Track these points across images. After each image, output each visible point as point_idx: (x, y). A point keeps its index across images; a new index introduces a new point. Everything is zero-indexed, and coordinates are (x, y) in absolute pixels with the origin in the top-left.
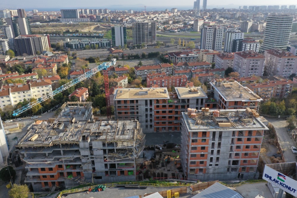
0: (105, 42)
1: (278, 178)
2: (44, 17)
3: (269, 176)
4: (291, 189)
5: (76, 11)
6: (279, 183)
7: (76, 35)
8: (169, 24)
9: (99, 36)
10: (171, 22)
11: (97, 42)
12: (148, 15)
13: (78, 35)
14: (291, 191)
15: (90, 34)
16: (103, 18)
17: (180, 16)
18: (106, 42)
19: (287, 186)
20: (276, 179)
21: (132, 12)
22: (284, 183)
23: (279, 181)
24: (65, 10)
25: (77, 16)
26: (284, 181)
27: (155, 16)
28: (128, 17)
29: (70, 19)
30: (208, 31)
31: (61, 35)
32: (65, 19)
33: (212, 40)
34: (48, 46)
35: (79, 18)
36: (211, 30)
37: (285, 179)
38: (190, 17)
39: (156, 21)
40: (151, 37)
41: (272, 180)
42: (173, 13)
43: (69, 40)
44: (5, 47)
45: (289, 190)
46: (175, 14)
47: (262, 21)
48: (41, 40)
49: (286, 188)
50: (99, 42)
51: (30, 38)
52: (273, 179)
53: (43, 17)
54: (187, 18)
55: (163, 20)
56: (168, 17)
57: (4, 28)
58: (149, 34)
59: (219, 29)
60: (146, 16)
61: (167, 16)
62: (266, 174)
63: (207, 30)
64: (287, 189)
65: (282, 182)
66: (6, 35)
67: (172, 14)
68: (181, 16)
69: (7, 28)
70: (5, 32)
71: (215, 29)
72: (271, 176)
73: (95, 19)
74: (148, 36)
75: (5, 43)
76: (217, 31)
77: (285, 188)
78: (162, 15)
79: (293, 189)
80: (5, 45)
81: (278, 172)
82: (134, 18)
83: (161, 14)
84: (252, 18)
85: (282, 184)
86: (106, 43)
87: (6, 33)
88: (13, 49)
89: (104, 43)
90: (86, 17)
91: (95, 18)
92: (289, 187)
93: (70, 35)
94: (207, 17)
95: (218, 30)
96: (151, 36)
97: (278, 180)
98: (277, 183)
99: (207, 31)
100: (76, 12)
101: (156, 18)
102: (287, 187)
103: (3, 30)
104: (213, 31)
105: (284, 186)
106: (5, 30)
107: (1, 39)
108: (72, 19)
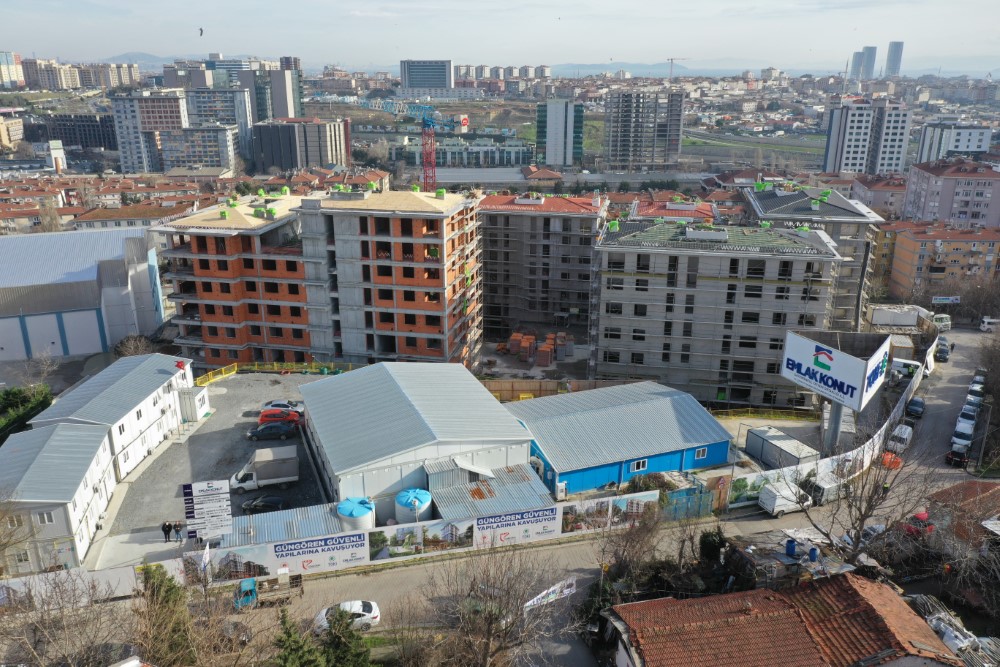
0: (513, 150)
1: (817, 362)
2: (353, 82)
3: (796, 363)
4: (845, 390)
5: (447, 65)
6: (818, 376)
8: (740, 111)
9: (499, 135)
10: (749, 107)
11: (490, 148)
12: (674, 85)
15: (475, 130)
16: (528, 89)
17: (787, 91)
18: (516, 149)
19: (836, 380)
20: (812, 367)
22: (828, 373)
23: (817, 372)
24: (413, 62)
25: (447, 83)
26: (828, 368)
27: (698, 86)
28: (608, 87)
29: (426, 89)
30: (854, 115)
31: (389, 128)
32: (410, 90)
33: (866, 150)
34: (343, 151)
35: (453, 86)
36: (865, 113)
37: (831, 359)
38: (820, 93)
39: (696, 99)
40: (664, 139)
41: (802, 374)
42: (766, 82)
43: (406, 141)
44: (226, 146)
45: (840, 393)
48: (326, 132)
49: (834, 389)
50: (494, 148)
51: (296, 125)
52: (803, 370)
53: (349, 82)
54: (807, 96)
55: (723, 98)
56: (743, 92)
57: (232, 95)
58: (659, 131)
59: (894, 113)
61: (740, 90)
62: (788, 360)
63: (850, 113)
64: (837, 391)
65: (825, 372)
66: (234, 116)
67: (759, 86)
68: (790, 90)
69: (238, 96)
70: (233, 106)
71: (881, 111)
72: (800, 361)
73: (503, 92)
74: (653, 136)
75: (225, 136)
76: (887, 118)
77: (832, 389)
78: (726, 84)
79: (849, 386)
80: (226, 141)
81: (814, 344)
83: (721, 83)
85: (825, 379)
86: (517, 153)
87: (233, 111)
88: (248, 157)
89: (509, 153)
90: (475, 85)
91: (503, 89)
92: (841, 382)
93: (415, 131)
95: (890, 115)
96: (665, 136)
97: (817, 368)
98: (813, 379)
99: (850, 118)
100: (447, 67)
101: (699, 91)
102: (835, 383)
103: (226, 101)
104: (871, 119)
105: (830, 382)
106: (233, 101)
107: (218, 123)
108: (433, 91)
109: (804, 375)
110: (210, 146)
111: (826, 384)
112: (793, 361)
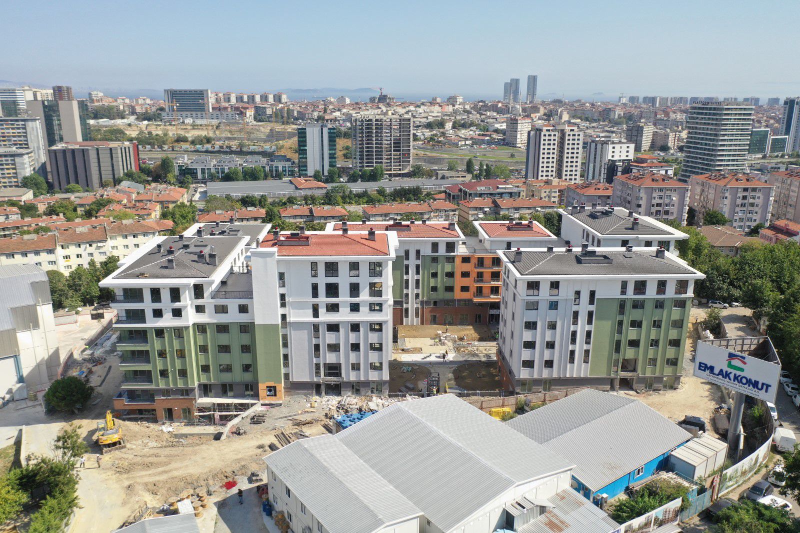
1: (730, 365)
2: (121, 108)
3: (709, 366)
4: (760, 386)
5: (205, 93)
6: (732, 376)
7: (204, 150)
8: (443, 129)
9: (263, 152)
10: (448, 125)
11: (260, 164)
12: (388, 109)
13: (210, 149)
14: (760, 391)
16: (274, 112)
17: (471, 113)
18: (283, 164)
19: (750, 379)
20: (726, 369)
21: (348, 101)
22: (742, 374)
23: (731, 373)
24: (176, 91)
25: (206, 108)
26: (742, 370)
27: (407, 109)
28: (339, 110)
29: (189, 113)
30: (545, 136)
32: (174, 114)
35: (211, 110)
36: (552, 133)
37: (745, 363)
38: (495, 114)
40: (398, 153)
41: (716, 374)
42: (454, 106)
43: (186, 159)
44: (24, 168)
45: (756, 389)
46: (457, 107)
47: (678, 127)
48: (117, 153)
49: (749, 386)
50: (263, 163)
51: (87, 149)
52: (716, 371)
54: (487, 117)
55: (427, 119)
56: (440, 114)
57: (23, 123)
58: (394, 147)
59: (572, 133)
60: (384, 109)
61: (438, 113)
62: (700, 363)
63: (542, 134)
64: (751, 387)
65: (738, 373)
66: (27, 141)
67: (450, 109)
68: (473, 112)
69: (30, 124)
70: (24, 133)
71: (563, 132)
72: (713, 365)
74: (391, 151)
75: (23, 160)
77: (747, 386)
78: (426, 108)
79: (763, 384)
80: (23, 165)
82: (353, 113)
83: (422, 107)
84: (652, 120)
85: (739, 378)
86: (284, 167)
87: (26, 136)
89: (277, 167)
90: (229, 108)
92: (755, 381)
93: (190, 150)
94: (539, 114)
95: (569, 135)
96: (399, 151)
97: (729, 370)
98: (727, 379)
99: (542, 138)
100: (205, 95)
101: (410, 114)
102: (749, 382)
103: (19, 129)
104: (556, 138)
105: (744, 381)
106: (25, 128)
107: (14, 149)
108: (194, 113)
109: (718, 375)
110: (8, 169)
111: (740, 382)
112: (706, 365)
